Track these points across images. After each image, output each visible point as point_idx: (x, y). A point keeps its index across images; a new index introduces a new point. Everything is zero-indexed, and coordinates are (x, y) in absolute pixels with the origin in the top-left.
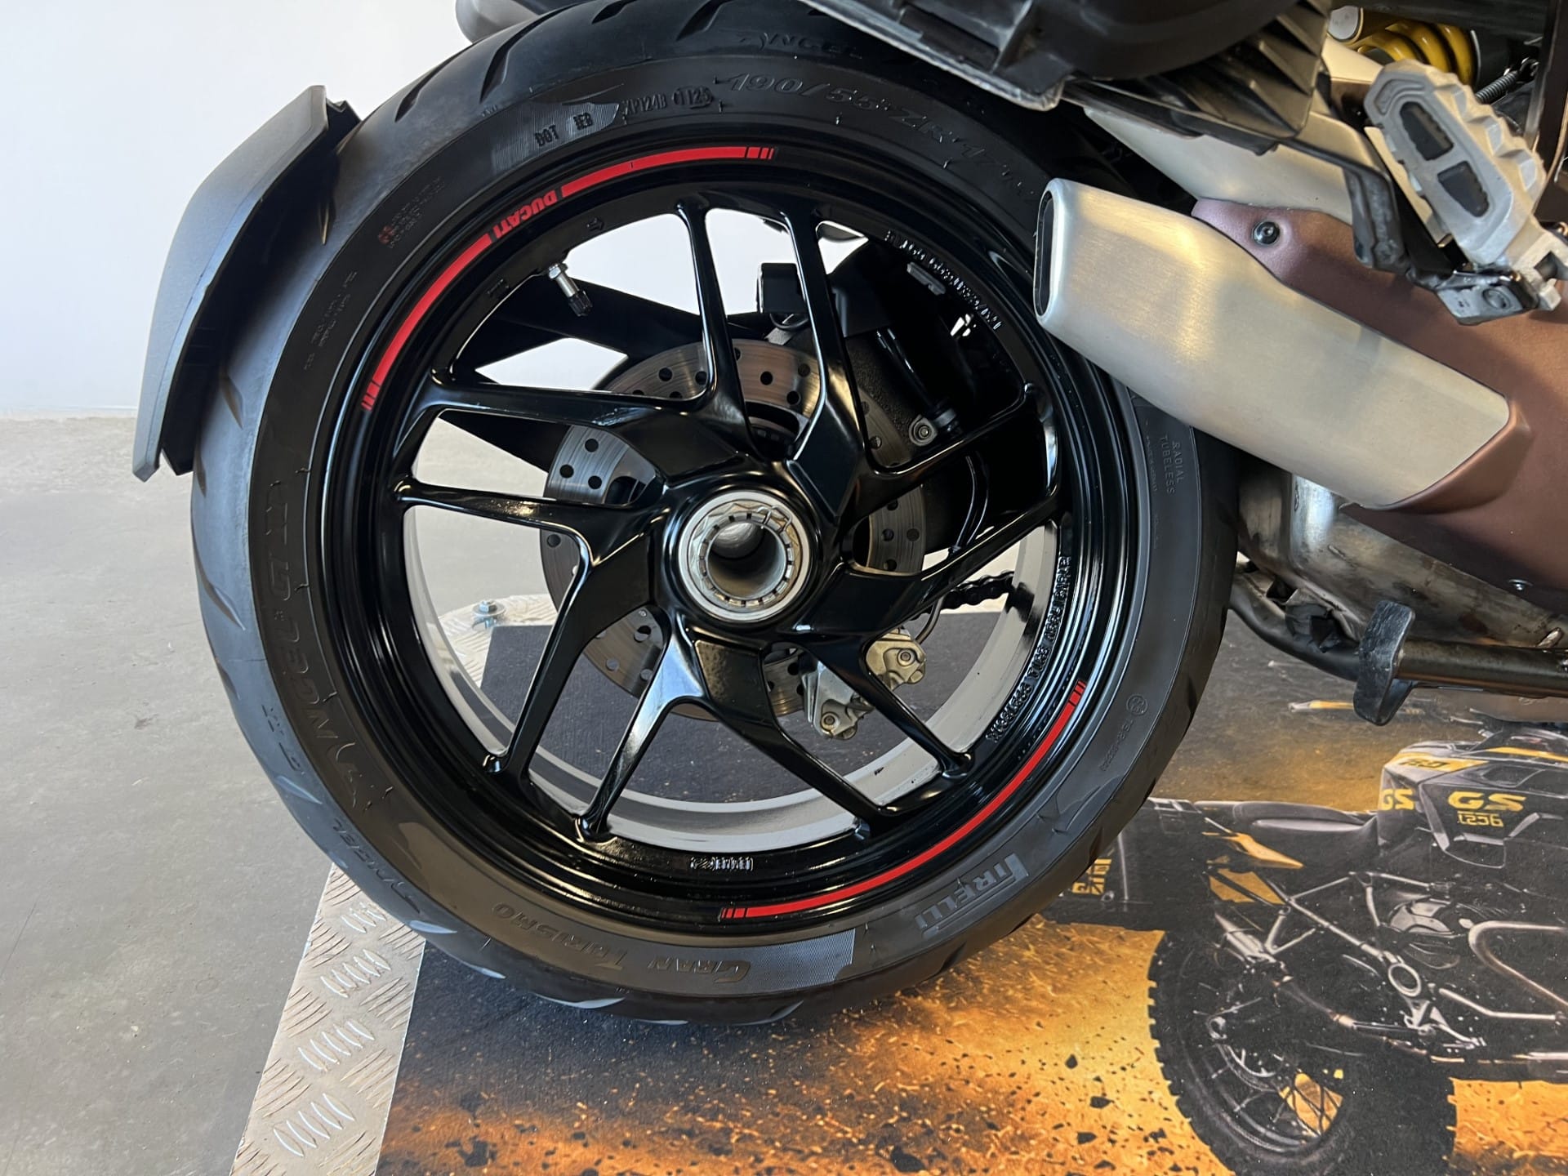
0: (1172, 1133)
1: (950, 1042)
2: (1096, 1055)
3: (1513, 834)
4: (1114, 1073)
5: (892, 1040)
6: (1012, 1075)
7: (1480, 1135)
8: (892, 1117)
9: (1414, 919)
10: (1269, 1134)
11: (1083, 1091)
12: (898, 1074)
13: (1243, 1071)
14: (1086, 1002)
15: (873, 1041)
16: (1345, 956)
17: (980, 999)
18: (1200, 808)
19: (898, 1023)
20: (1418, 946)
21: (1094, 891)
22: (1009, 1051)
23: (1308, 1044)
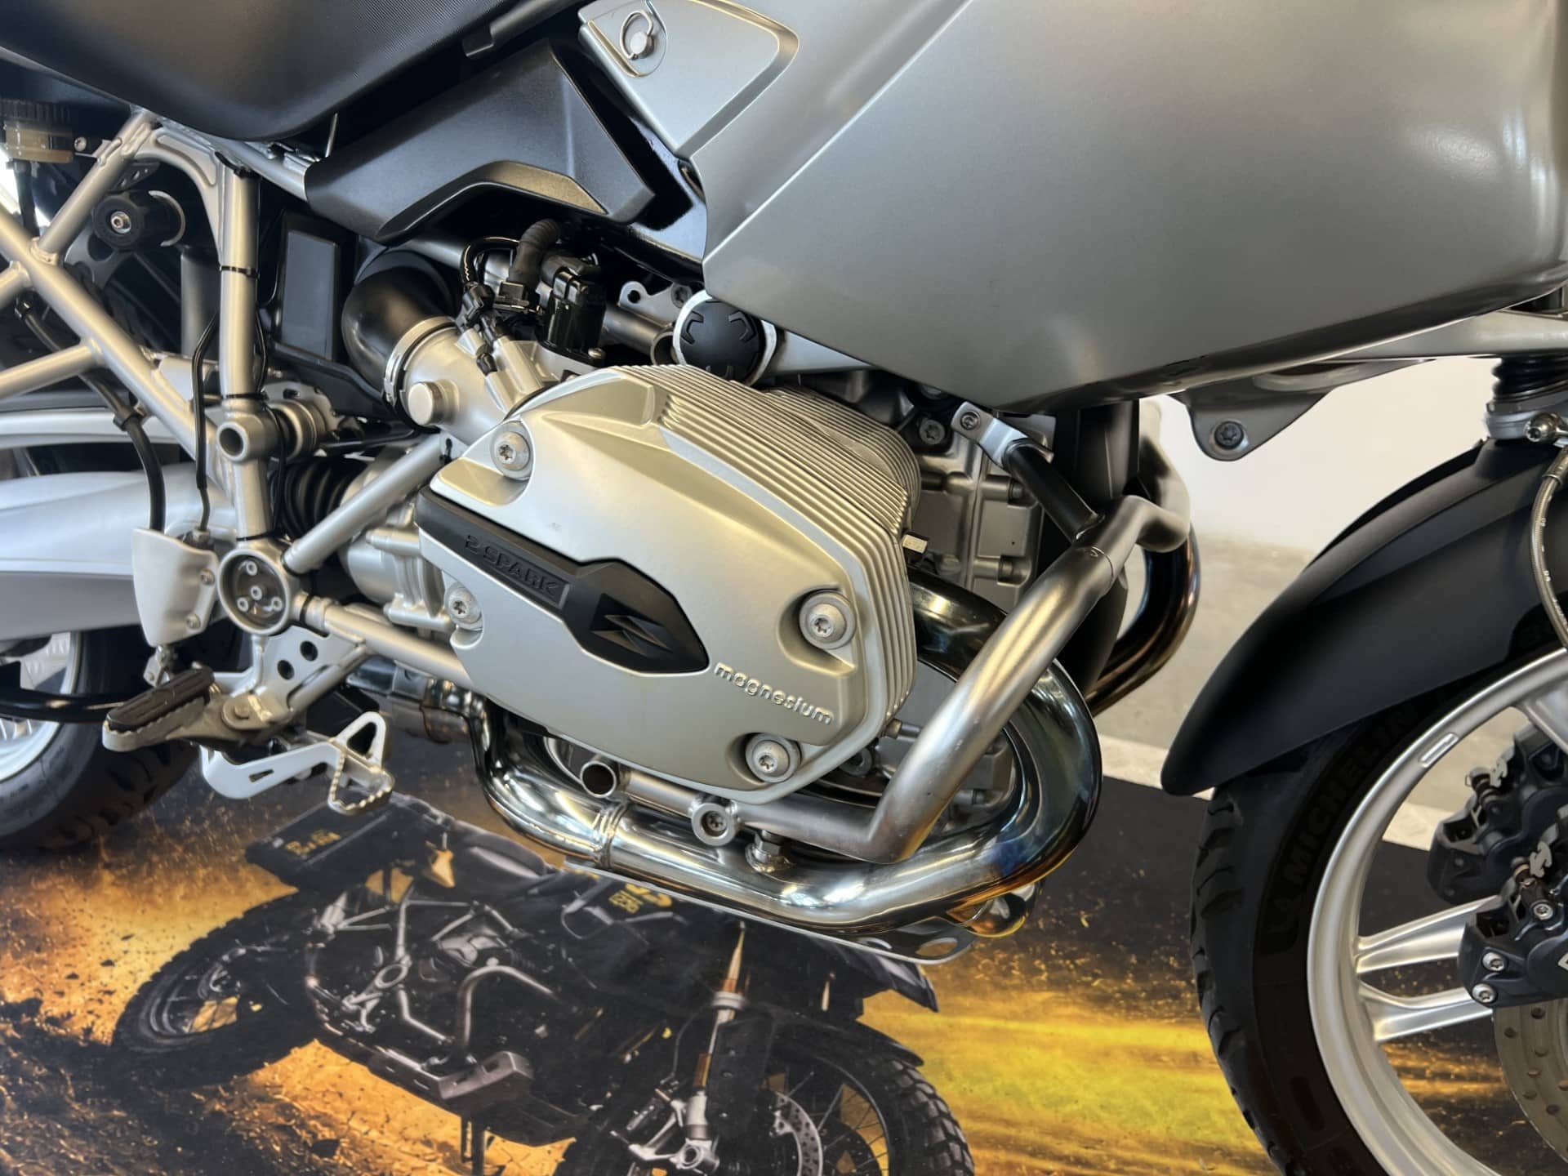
0: (118, 996)
3: (629, 920)
7: (277, 1076)
18: (453, 826)
19: (76, 880)
21: (298, 852)
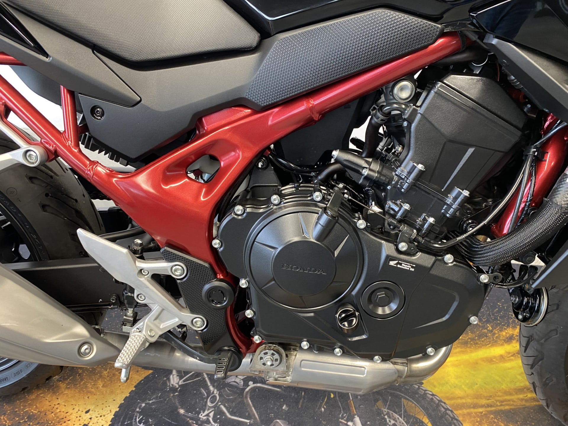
1: (58, 399)
2: (97, 410)
4: (97, 417)
5: (42, 395)
6: (67, 413)
8: (22, 420)
9: (235, 379)
12: (35, 406)
13: (136, 423)
14: (108, 392)
15: (36, 395)
16: (202, 389)
17: (78, 386)
20: (228, 389)
22: (72, 405)
23: (163, 417)
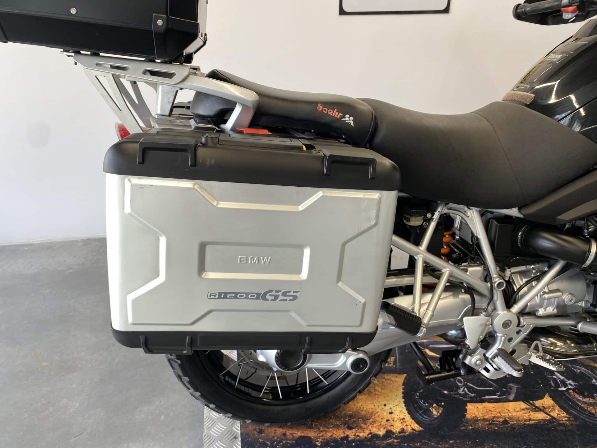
10: (427, 417)
11: (387, 411)
